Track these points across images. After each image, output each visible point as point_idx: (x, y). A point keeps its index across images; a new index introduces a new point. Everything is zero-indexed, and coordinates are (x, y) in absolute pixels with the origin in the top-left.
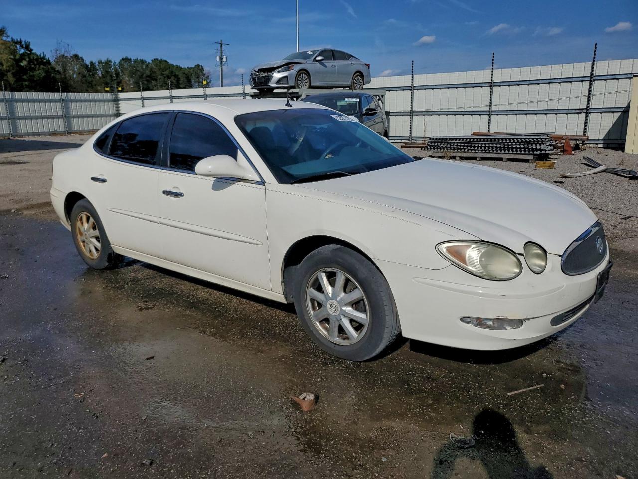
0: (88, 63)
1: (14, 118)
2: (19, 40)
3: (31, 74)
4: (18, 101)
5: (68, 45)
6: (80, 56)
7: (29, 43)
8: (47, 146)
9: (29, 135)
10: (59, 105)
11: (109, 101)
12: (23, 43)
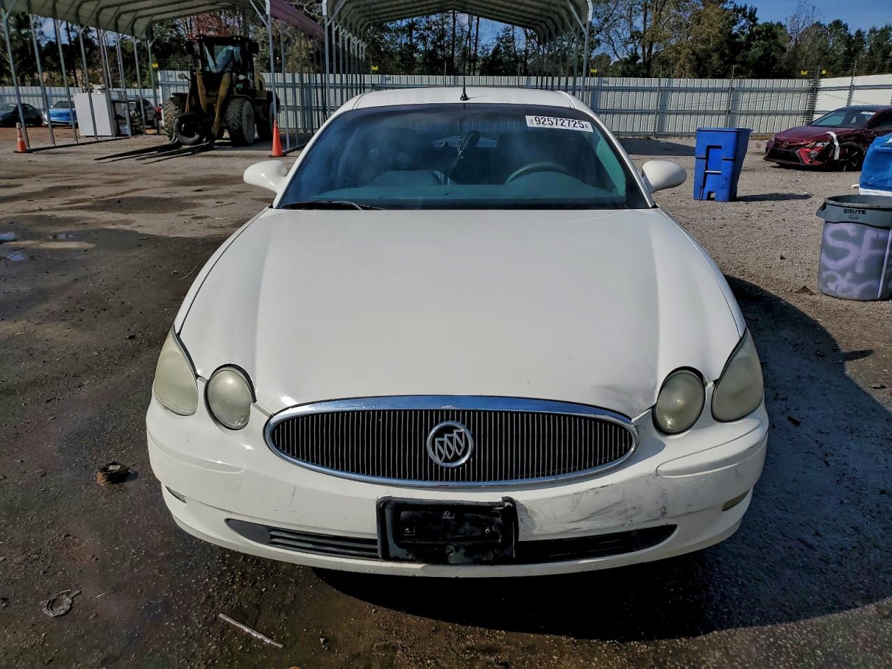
0: (853, 32)
1: (663, 113)
2: (743, 6)
3: (745, 53)
4: (673, 90)
5: (814, 8)
6: (843, 23)
7: (756, 9)
8: (665, 149)
9: (674, 135)
10: (725, 96)
11: (801, 91)
12: (748, 10)
